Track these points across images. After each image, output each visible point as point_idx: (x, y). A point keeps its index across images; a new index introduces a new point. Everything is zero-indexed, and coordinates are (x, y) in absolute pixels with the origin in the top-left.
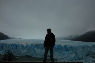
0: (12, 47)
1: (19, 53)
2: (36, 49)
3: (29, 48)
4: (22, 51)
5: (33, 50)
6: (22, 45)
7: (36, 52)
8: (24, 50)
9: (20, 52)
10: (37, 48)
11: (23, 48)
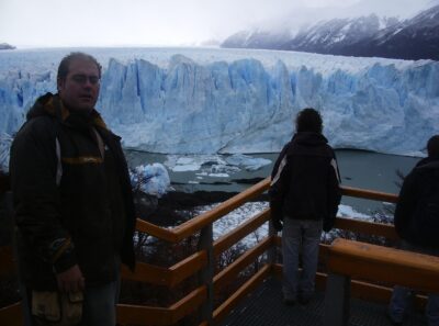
0: (232, 93)
2: (421, 101)
3: (361, 94)
5: (402, 109)
6: (304, 69)
7: (427, 122)
10: (428, 96)
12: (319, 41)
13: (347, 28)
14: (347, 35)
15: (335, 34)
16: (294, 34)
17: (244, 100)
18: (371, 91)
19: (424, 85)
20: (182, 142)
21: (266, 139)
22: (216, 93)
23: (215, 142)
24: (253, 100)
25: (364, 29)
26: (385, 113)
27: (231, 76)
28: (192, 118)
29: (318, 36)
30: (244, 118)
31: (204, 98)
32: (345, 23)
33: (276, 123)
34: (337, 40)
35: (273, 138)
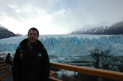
0: (71, 44)
1: (85, 52)
2: (112, 44)
3: (98, 43)
4: (87, 48)
5: (108, 45)
6: (86, 38)
7: (114, 48)
8: (90, 46)
9: (85, 50)
10: (114, 42)
11: (88, 44)
12: (91, 32)
13: (97, 29)
14: (97, 30)
15: (94, 30)
16: (86, 31)
17: (74, 45)
18: (101, 42)
19: (113, 40)
20: (61, 54)
21: (79, 53)
22: (68, 44)
23: (68, 54)
24: (76, 45)
25: (101, 29)
26: (104, 46)
27: (71, 40)
28: (63, 49)
29: (91, 31)
30: (74, 49)
31: (65, 45)
32: (96, 28)
33: (81, 50)
34: (95, 32)
35: (80, 53)
